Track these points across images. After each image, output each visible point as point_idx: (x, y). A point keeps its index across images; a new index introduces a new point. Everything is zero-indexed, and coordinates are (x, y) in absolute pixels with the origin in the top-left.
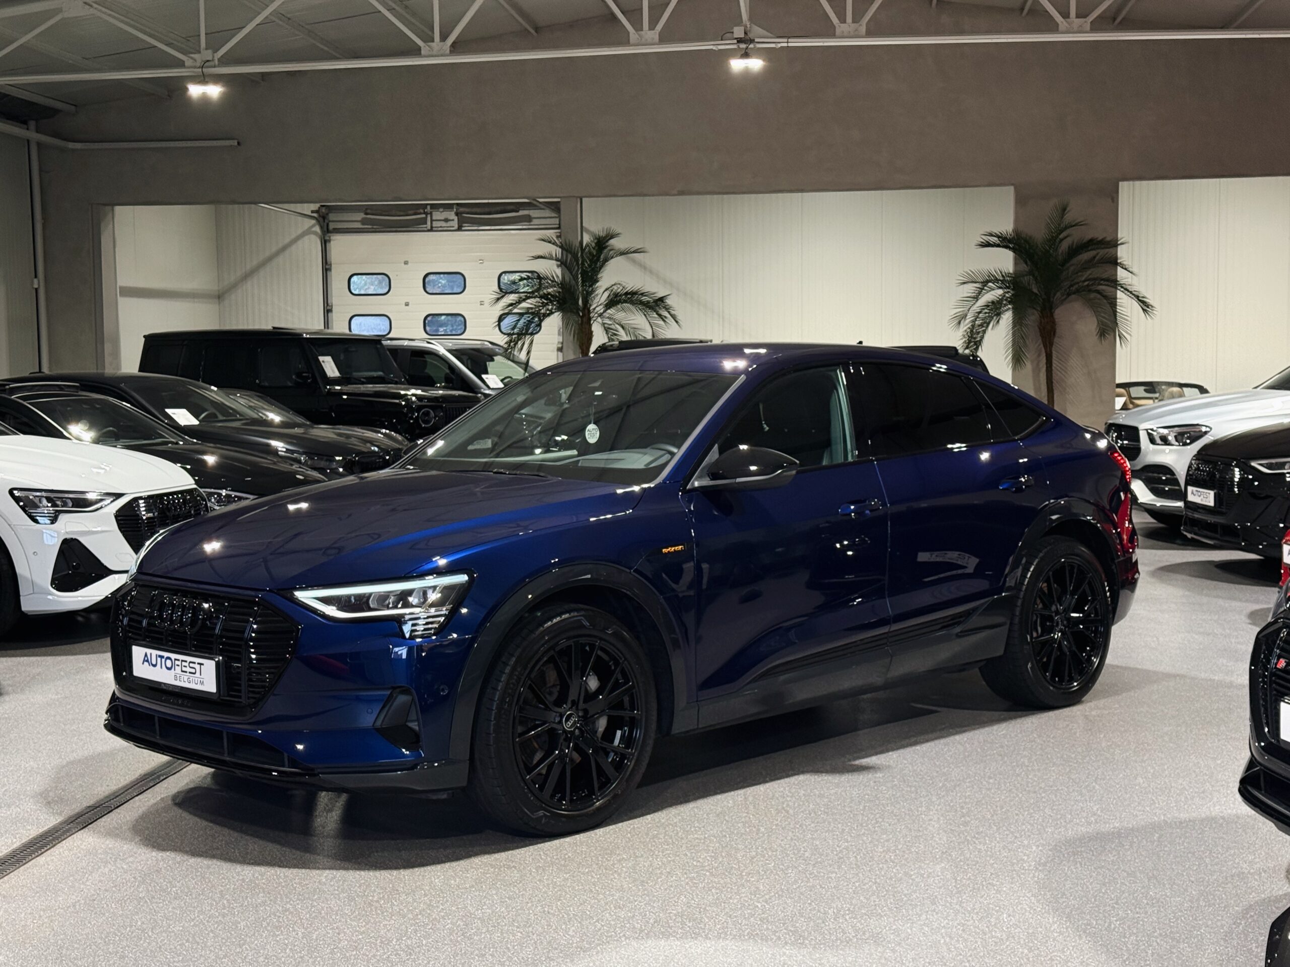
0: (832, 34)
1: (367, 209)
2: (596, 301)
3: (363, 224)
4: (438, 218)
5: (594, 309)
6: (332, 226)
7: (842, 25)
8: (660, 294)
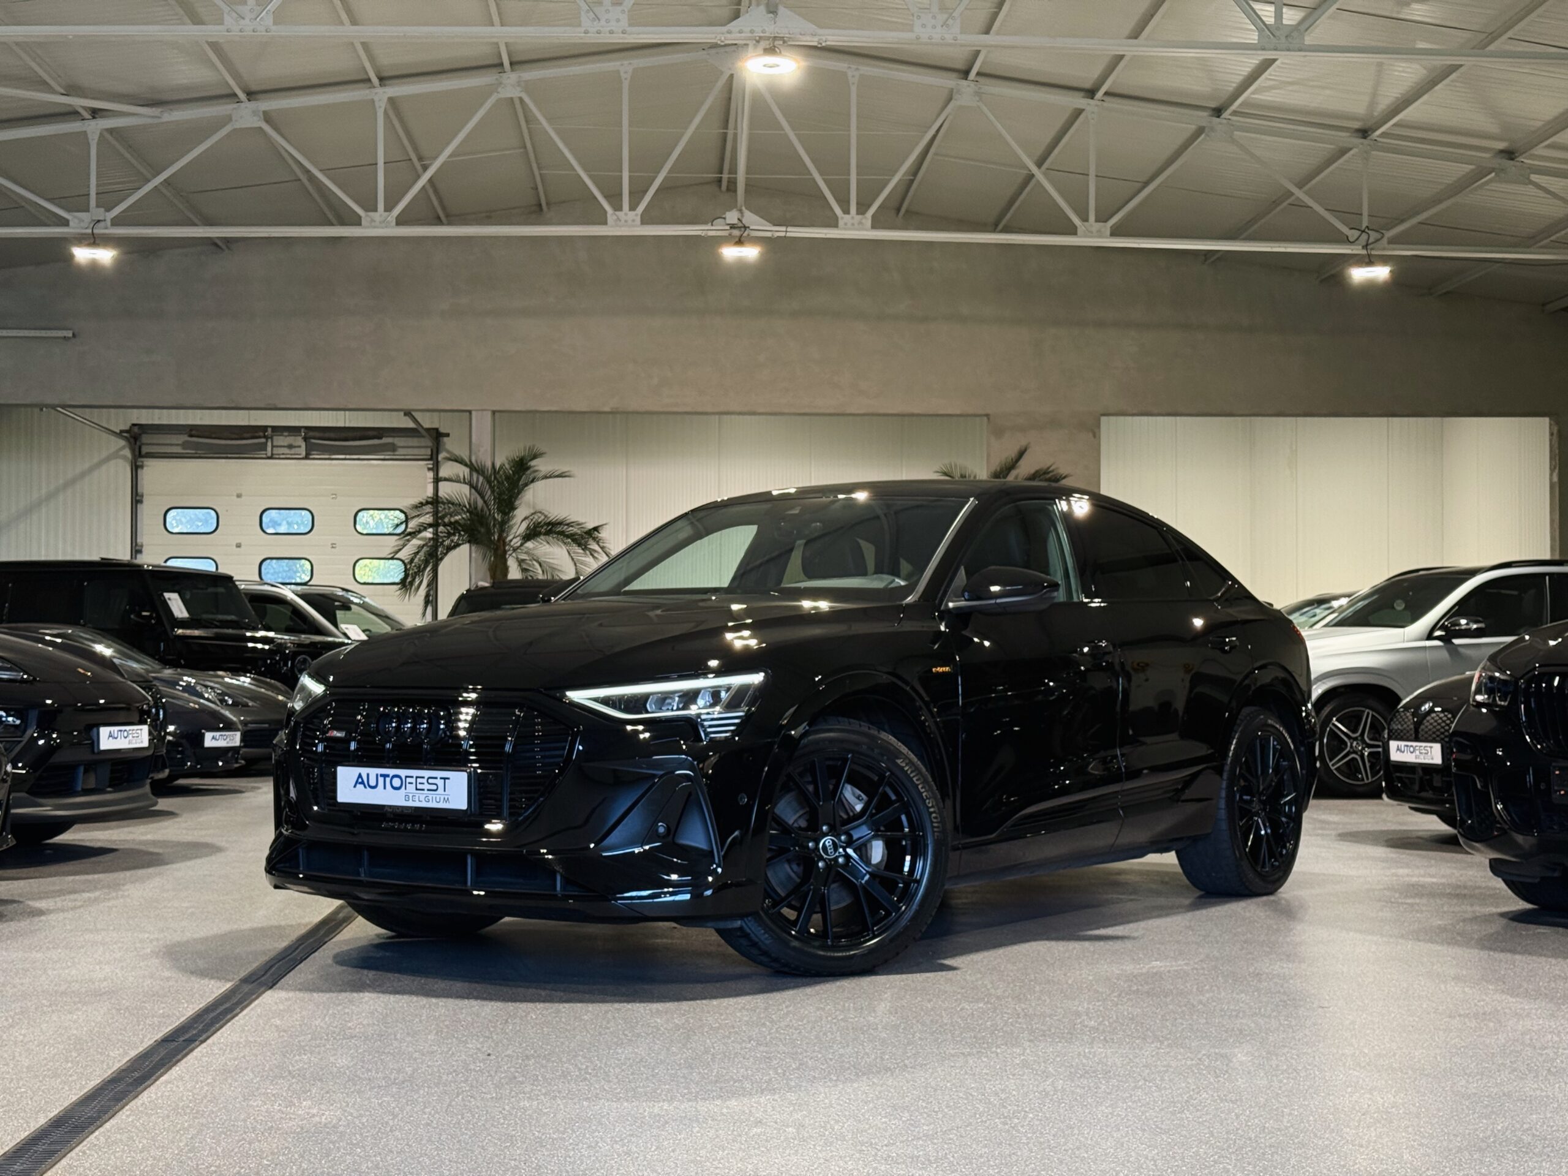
0: (833, 223)
1: (191, 430)
2: (513, 531)
3: (184, 449)
4: (279, 444)
5: (511, 541)
6: (145, 450)
7: (847, 216)
8: (590, 526)
